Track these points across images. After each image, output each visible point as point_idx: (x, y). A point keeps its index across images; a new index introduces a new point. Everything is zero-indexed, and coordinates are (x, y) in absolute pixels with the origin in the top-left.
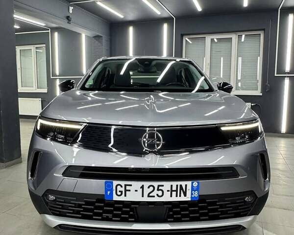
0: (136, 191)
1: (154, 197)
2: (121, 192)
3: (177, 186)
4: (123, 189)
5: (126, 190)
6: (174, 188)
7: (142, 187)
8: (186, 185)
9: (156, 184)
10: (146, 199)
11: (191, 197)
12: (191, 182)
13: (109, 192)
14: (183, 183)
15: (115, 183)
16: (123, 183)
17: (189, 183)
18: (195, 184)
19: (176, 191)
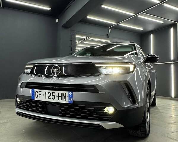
0: (43, 95)
1: (51, 99)
2: (37, 95)
3: (61, 93)
4: (38, 94)
5: (39, 95)
6: (60, 95)
7: (46, 93)
8: (66, 93)
9: (51, 92)
10: (47, 100)
11: (69, 101)
12: (68, 92)
13: (33, 95)
14: (64, 92)
15: (35, 90)
16: (38, 90)
17: (67, 93)
18: (71, 93)
19: (61, 96)
